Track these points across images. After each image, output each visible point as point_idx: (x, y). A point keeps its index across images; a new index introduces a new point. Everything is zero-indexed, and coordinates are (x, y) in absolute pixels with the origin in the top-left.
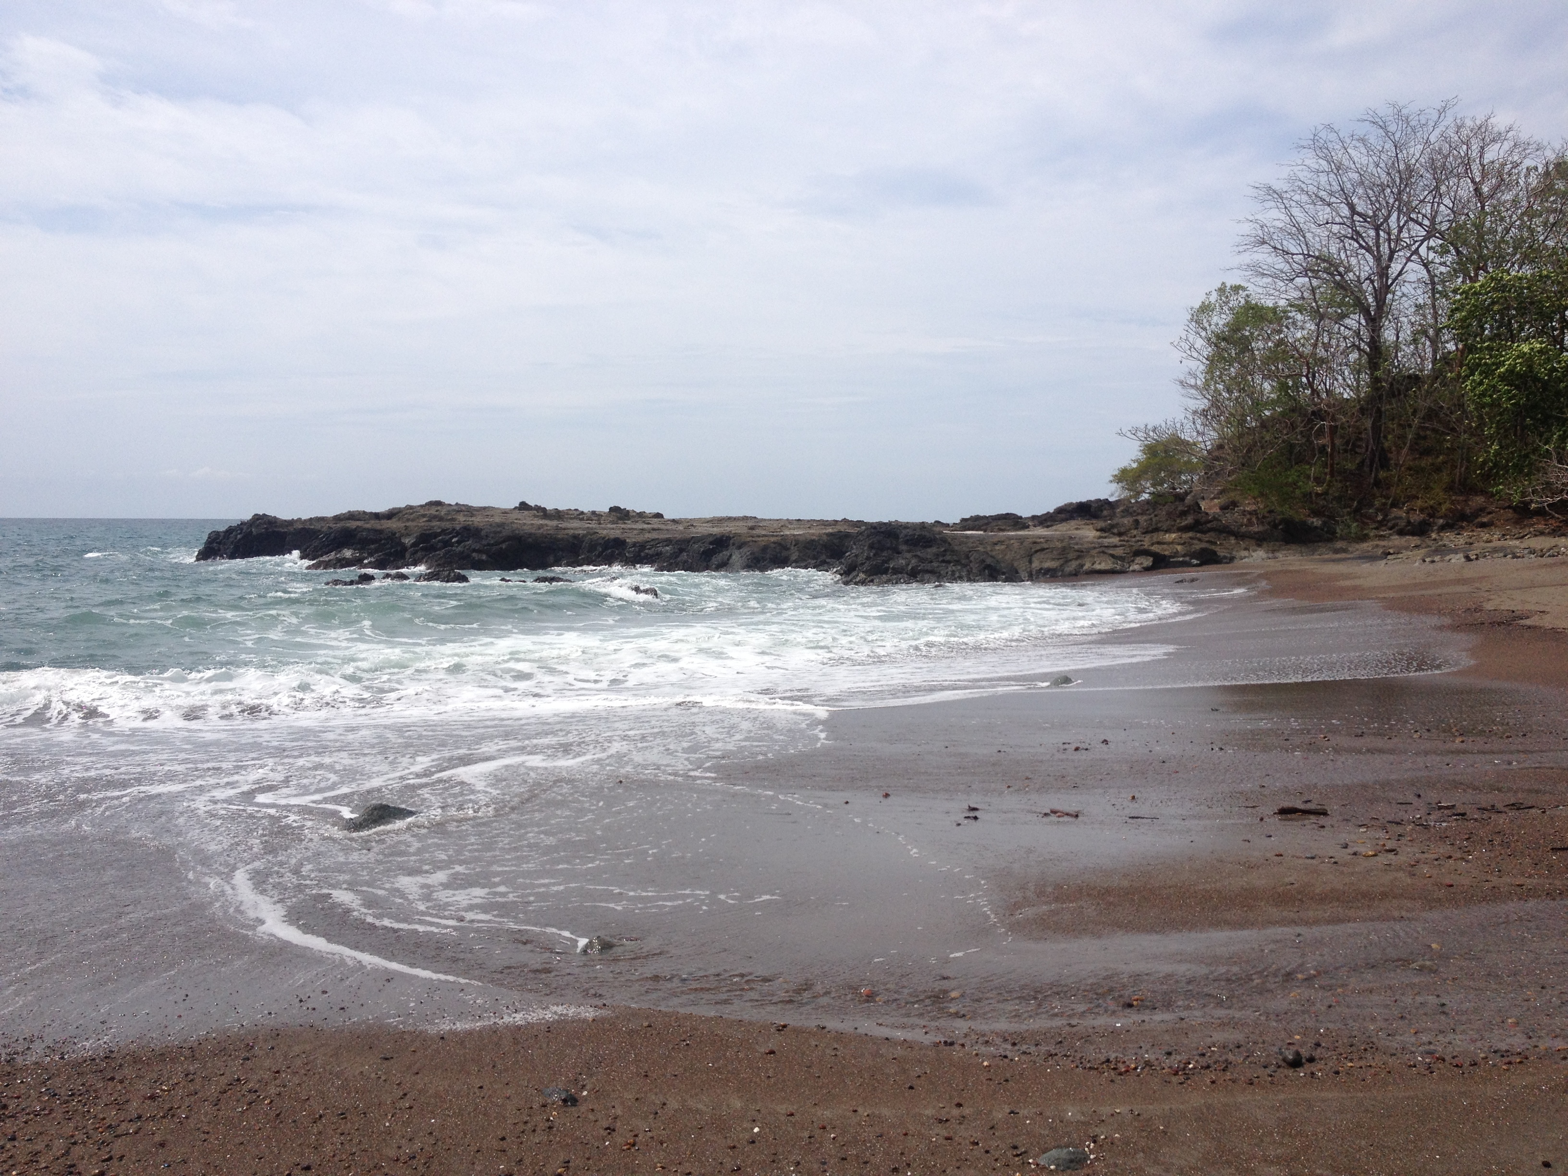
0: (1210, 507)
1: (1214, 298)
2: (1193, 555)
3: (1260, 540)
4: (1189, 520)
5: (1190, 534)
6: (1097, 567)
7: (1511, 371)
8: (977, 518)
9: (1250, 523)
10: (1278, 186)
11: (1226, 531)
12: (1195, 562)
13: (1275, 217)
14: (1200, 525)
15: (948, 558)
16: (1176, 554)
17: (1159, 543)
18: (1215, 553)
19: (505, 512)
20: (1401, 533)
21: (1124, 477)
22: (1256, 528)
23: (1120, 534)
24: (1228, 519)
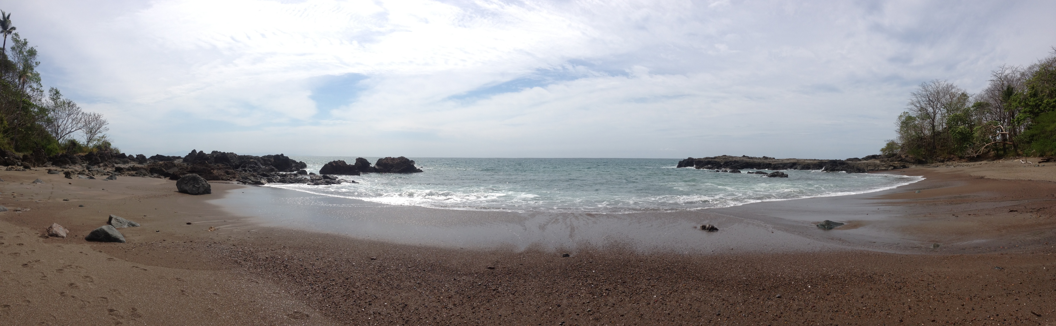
0: (903, 156)
1: (902, 114)
2: (901, 166)
3: (914, 163)
4: (900, 159)
5: (900, 162)
6: (882, 169)
7: (959, 131)
8: (850, 159)
9: (911, 160)
10: (915, 93)
11: (907, 161)
12: (902, 168)
13: (914, 99)
14: (902, 160)
15: (848, 167)
16: (898, 166)
17: (894, 164)
18: (905, 166)
19: (740, 158)
20: (939, 162)
21: (883, 150)
22: (913, 161)
23: (885, 162)
24: (907, 159)
